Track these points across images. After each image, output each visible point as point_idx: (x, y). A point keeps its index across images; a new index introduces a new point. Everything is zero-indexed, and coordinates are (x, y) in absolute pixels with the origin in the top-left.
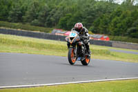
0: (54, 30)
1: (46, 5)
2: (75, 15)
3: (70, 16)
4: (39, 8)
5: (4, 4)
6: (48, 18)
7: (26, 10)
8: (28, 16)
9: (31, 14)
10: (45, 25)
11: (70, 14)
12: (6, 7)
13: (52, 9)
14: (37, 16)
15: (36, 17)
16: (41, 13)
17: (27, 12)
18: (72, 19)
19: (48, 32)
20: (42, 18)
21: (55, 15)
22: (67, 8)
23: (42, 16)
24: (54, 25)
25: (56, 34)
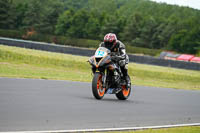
0: (163, 53)
1: (152, 18)
2: (191, 32)
3: (185, 34)
4: (141, 22)
5: (94, 17)
6: (154, 36)
7: (125, 25)
8: (127, 33)
9: (131, 30)
10: (151, 45)
11: (185, 31)
12: (97, 20)
13: (160, 23)
14: (140, 32)
15: (138, 35)
16: (145, 30)
17: (126, 28)
18: (188, 37)
19: (154, 55)
20: (147, 37)
21: (164, 31)
22: (180, 22)
23: (146, 33)
24: (163, 46)
25: (166, 58)
